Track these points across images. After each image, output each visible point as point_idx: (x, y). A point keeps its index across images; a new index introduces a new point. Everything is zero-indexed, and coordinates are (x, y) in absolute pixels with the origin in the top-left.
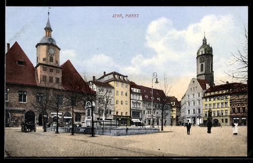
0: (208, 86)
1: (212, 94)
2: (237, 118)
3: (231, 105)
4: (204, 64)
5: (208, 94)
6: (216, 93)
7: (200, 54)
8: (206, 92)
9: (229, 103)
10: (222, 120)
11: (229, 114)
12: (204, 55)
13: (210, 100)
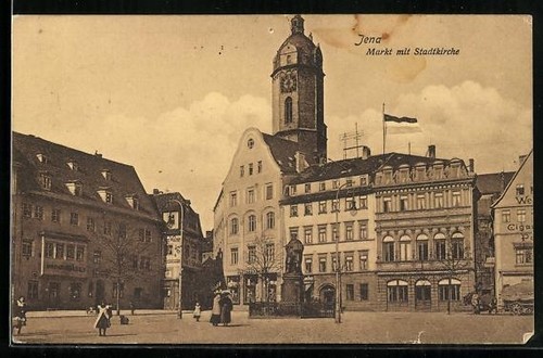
0: (301, 161)
1: (315, 187)
2: (402, 283)
3: (378, 231)
4: (295, 95)
5: (301, 189)
6: (329, 185)
7: (283, 63)
8: (294, 183)
9: (372, 226)
10: (350, 287)
11: (372, 267)
12: (294, 66)
13: (307, 212)
